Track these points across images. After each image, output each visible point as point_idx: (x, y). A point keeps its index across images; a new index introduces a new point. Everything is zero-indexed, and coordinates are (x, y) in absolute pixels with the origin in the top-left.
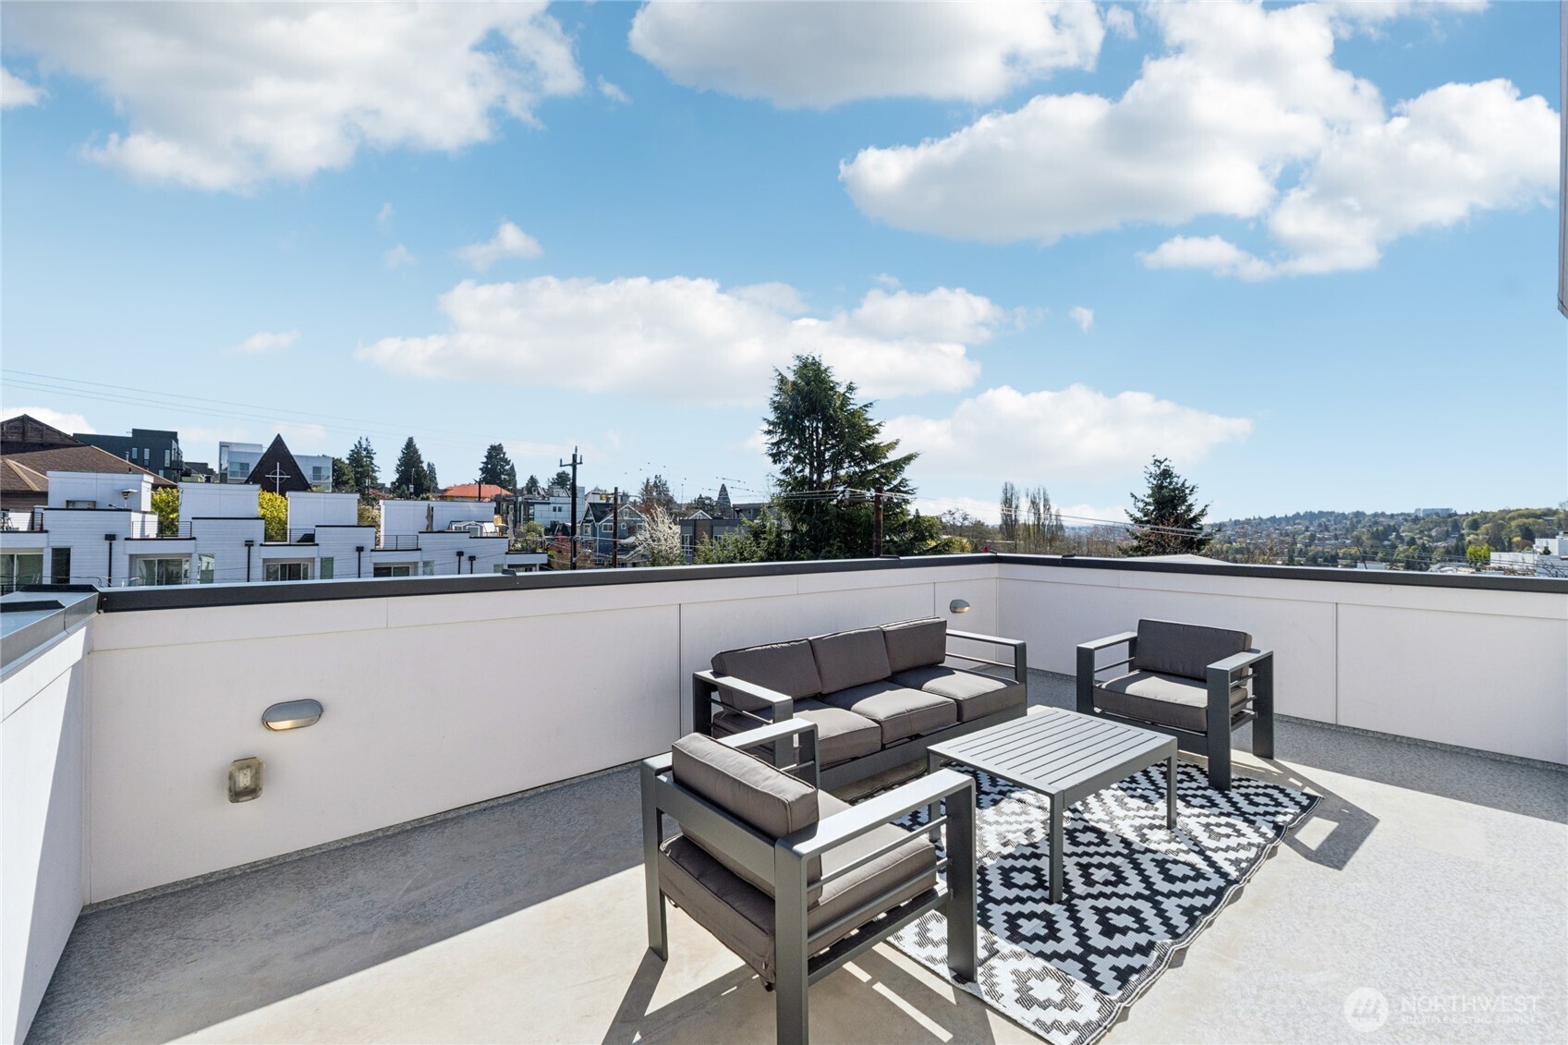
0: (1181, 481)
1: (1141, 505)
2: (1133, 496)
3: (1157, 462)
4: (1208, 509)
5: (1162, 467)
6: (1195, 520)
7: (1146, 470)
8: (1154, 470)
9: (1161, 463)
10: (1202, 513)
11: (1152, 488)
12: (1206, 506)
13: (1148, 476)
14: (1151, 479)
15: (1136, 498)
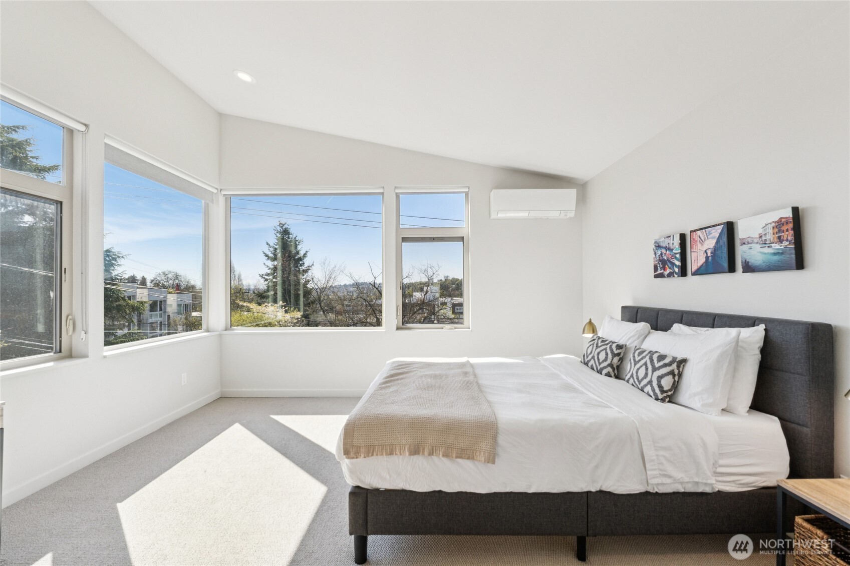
0: (294, 236)
1: (272, 249)
2: (268, 244)
3: (281, 225)
4: (308, 254)
5: (284, 227)
6: (300, 259)
7: (275, 228)
8: (279, 229)
9: (283, 225)
10: (305, 255)
11: (278, 240)
12: (307, 252)
13: (276, 232)
14: (278, 234)
15: (269, 245)
